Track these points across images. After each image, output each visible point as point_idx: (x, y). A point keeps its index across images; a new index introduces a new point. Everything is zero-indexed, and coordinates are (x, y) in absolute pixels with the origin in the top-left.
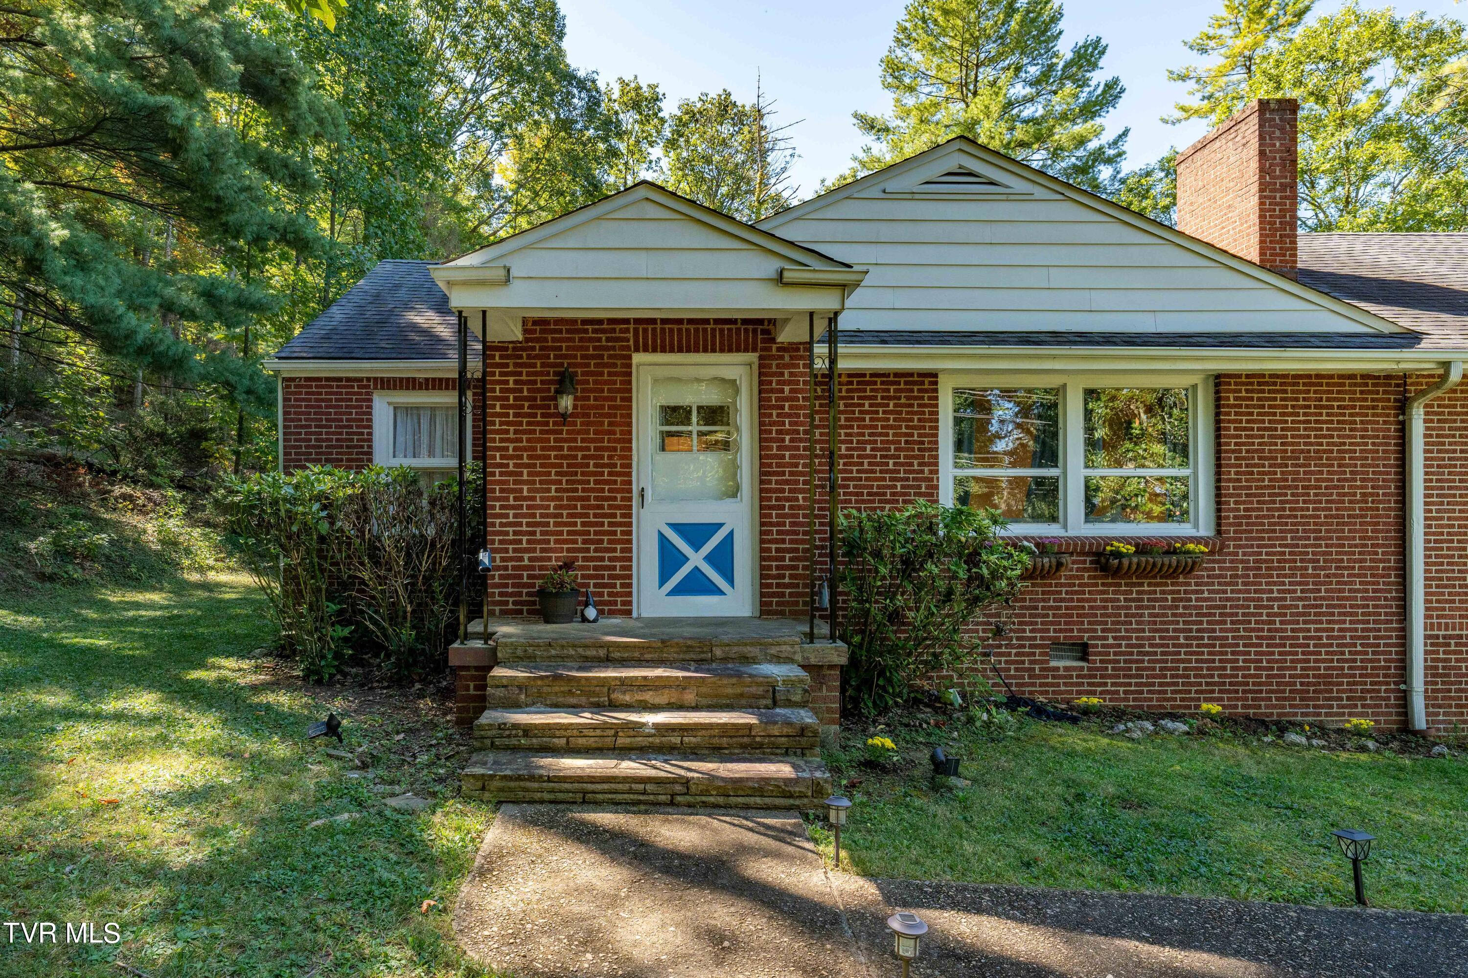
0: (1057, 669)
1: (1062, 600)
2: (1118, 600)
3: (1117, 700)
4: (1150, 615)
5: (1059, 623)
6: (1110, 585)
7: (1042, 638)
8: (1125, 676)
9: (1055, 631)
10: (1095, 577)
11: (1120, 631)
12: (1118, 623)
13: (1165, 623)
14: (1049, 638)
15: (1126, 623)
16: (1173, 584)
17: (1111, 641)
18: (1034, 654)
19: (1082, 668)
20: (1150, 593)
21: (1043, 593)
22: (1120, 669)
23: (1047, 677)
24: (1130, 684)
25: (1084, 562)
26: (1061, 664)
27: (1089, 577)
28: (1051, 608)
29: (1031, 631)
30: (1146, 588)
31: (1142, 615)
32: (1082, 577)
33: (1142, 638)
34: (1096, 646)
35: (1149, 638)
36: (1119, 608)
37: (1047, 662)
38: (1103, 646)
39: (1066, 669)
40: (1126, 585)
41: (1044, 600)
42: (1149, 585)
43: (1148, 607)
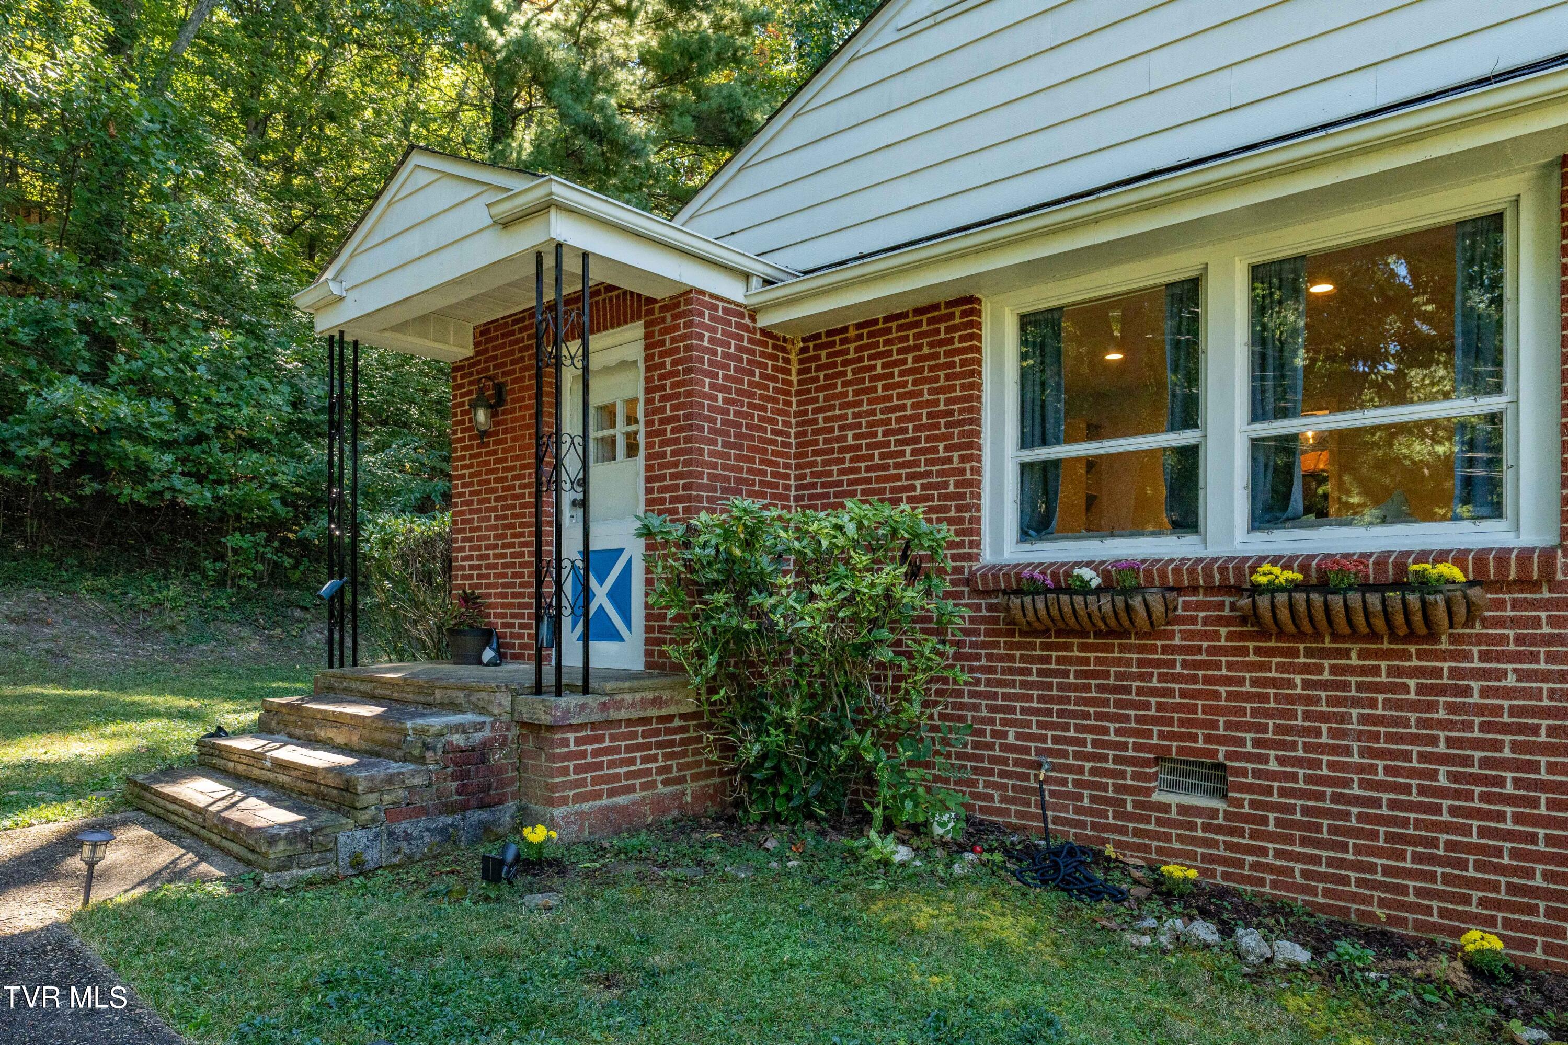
0: (1166, 808)
1: (1174, 678)
2: (1290, 684)
3: (1289, 887)
4: (1363, 719)
5: (1170, 722)
6: (1271, 652)
7: (1137, 747)
8: (1304, 841)
9: (1162, 735)
10: (1241, 636)
11: (1293, 746)
12: (1288, 730)
13: (1401, 738)
14: (1150, 748)
15: (1305, 732)
16: (1421, 655)
17: (1273, 766)
18: (1123, 775)
19: (1214, 813)
20: (1363, 671)
21: (1141, 663)
22: (1293, 824)
23: (1147, 820)
24: (1317, 860)
25: (1220, 606)
26: (1173, 799)
27: (1230, 636)
28: (1154, 692)
29: (1118, 732)
30: (1354, 661)
31: (1345, 718)
32: (1216, 636)
33: (1345, 767)
34: (1243, 772)
35: (1360, 768)
36: (1290, 699)
37: (1149, 792)
38: (1257, 774)
39: (1184, 809)
40: (1309, 653)
41: (1141, 677)
42: (1362, 655)
43: (1356, 702)
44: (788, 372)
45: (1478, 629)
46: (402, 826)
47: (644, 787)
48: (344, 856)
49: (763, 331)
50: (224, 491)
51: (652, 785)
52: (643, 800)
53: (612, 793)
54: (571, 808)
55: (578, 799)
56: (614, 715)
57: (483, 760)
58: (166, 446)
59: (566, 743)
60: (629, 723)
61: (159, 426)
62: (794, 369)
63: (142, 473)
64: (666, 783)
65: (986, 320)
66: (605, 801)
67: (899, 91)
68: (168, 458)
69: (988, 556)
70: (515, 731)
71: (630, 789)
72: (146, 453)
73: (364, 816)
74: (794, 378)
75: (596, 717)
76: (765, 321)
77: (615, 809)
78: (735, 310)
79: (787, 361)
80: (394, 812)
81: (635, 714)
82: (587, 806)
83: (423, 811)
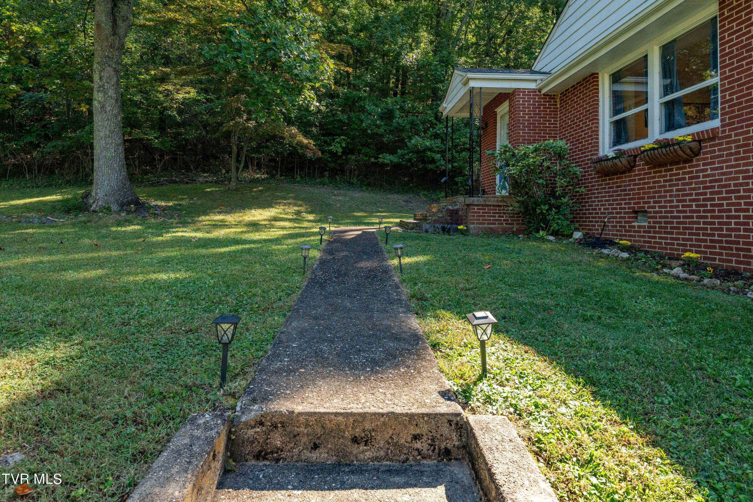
0: (635, 227)
1: (636, 184)
3: (661, 248)
5: (635, 199)
7: (629, 208)
8: (665, 233)
9: (634, 203)
11: (661, 202)
14: (631, 208)
16: (689, 167)
17: (657, 209)
18: (625, 217)
19: (645, 227)
21: (629, 181)
22: (662, 227)
23: (631, 231)
24: (668, 238)
26: (636, 224)
28: (632, 190)
29: (624, 204)
30: (674, 172)
32: (645, 169)
33: (673, 207)
34: (651, 212)
35: (676, 206)
38: (654, 212)
39: (638, 226)
41: (629, 185)
42: (676, 169)
43: (675, 185)
44: (556, 105)
45: (702, 156)
46: (437, 225)
47: (499, 224)
48: (424, 229)
49: (544, 95)
50: (455, 164)
51: (502, 224)
52: (498, 228)
53: (488, 224)
54: (475, 225)
55: (477, 223)
56: (488, 203)
57: (457, 213)
58: (438, 152)
59: (474, 209)
60: (494, 206)
61: (437, 147)
62: (558, 104)
63: (433, 161)
64: (506, 224)
65: (600, 79)
66: (486, 226)
67: (578, 14)
68: (439, 155)
69: (601, 154)
70: (465, 207)
71: (495, 224)
72: (433, 155)
73: (428, 222)
74: (559, 106)
75: (482, 203)
76: (543, 92)
77: (490, 228)
78: (534, 91)
79: (556, 102)
80: (435, 221)
81: (496, 204)
82: (480, 226)
83: (442, 223)
